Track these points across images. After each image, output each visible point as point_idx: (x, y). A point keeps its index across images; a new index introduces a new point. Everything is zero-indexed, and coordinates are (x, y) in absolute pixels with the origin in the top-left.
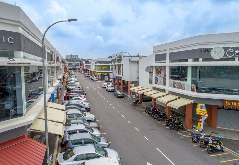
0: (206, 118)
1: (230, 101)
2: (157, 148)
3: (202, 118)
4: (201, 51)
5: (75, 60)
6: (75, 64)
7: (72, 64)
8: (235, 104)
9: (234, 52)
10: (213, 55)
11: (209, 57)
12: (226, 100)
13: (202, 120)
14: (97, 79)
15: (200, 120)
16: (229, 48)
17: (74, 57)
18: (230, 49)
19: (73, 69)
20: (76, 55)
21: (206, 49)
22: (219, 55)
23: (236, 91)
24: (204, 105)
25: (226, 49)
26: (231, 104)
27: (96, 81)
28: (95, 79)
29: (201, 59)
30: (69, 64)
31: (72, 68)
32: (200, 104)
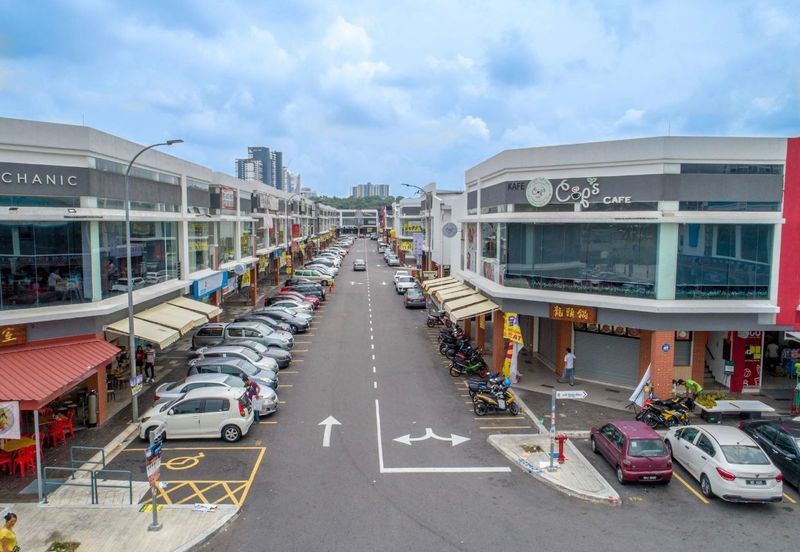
0: (520, 348)
1: (564, 307)
2: (377, 401)
3: (512, 348)
4: (509, 187)
5: (377, 201)
6: (364, 214)
7: (353, 214)
8: (572, 314)
9: (570, 191)
10: (532, 197)
11: (525, 203)
12: (555, 304)
13: (514, 352)
14: (397, 261)
15: (509, 352)
16: (560, 181)
17: (378, 193)
18: (562, 185)
19: (355, 231)
20: (382, 186)
21: (519, 182)
22: (542, 197)
23: (579, 284)
24: (515, 315)
25: (555, 183)
26: (565, 313)
27: (394, 265)
28: (393, 261)
29: (510, 207)
30: (344, 214)
31: (353, 226)
32: (508, 315)
